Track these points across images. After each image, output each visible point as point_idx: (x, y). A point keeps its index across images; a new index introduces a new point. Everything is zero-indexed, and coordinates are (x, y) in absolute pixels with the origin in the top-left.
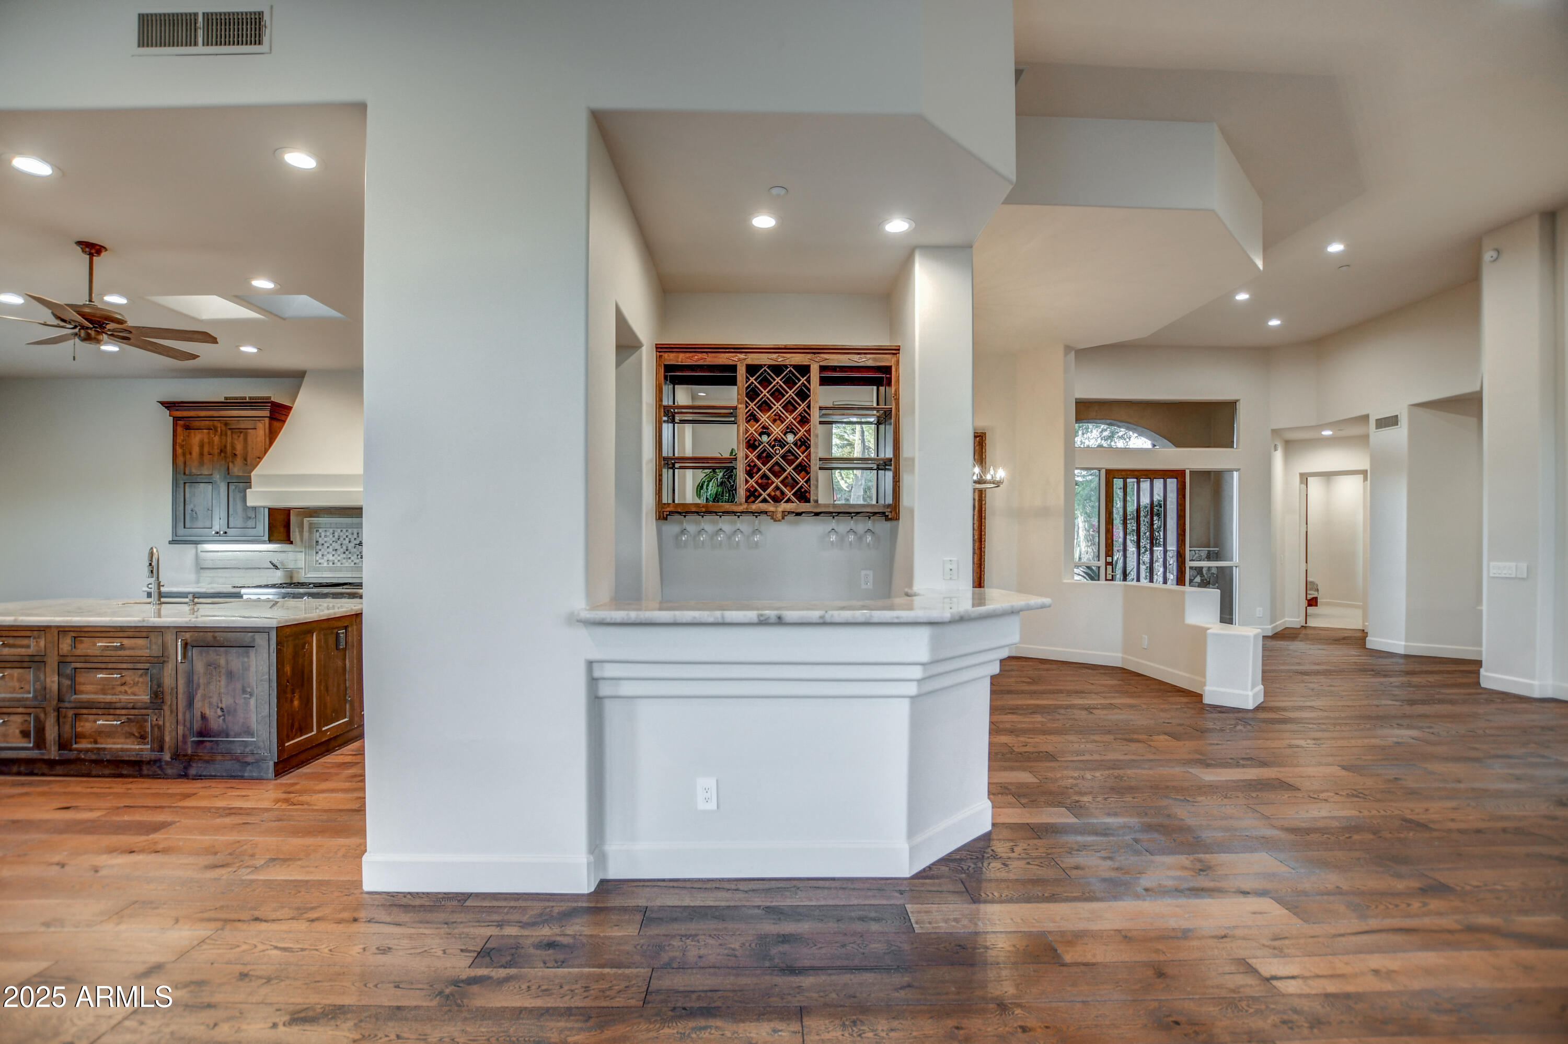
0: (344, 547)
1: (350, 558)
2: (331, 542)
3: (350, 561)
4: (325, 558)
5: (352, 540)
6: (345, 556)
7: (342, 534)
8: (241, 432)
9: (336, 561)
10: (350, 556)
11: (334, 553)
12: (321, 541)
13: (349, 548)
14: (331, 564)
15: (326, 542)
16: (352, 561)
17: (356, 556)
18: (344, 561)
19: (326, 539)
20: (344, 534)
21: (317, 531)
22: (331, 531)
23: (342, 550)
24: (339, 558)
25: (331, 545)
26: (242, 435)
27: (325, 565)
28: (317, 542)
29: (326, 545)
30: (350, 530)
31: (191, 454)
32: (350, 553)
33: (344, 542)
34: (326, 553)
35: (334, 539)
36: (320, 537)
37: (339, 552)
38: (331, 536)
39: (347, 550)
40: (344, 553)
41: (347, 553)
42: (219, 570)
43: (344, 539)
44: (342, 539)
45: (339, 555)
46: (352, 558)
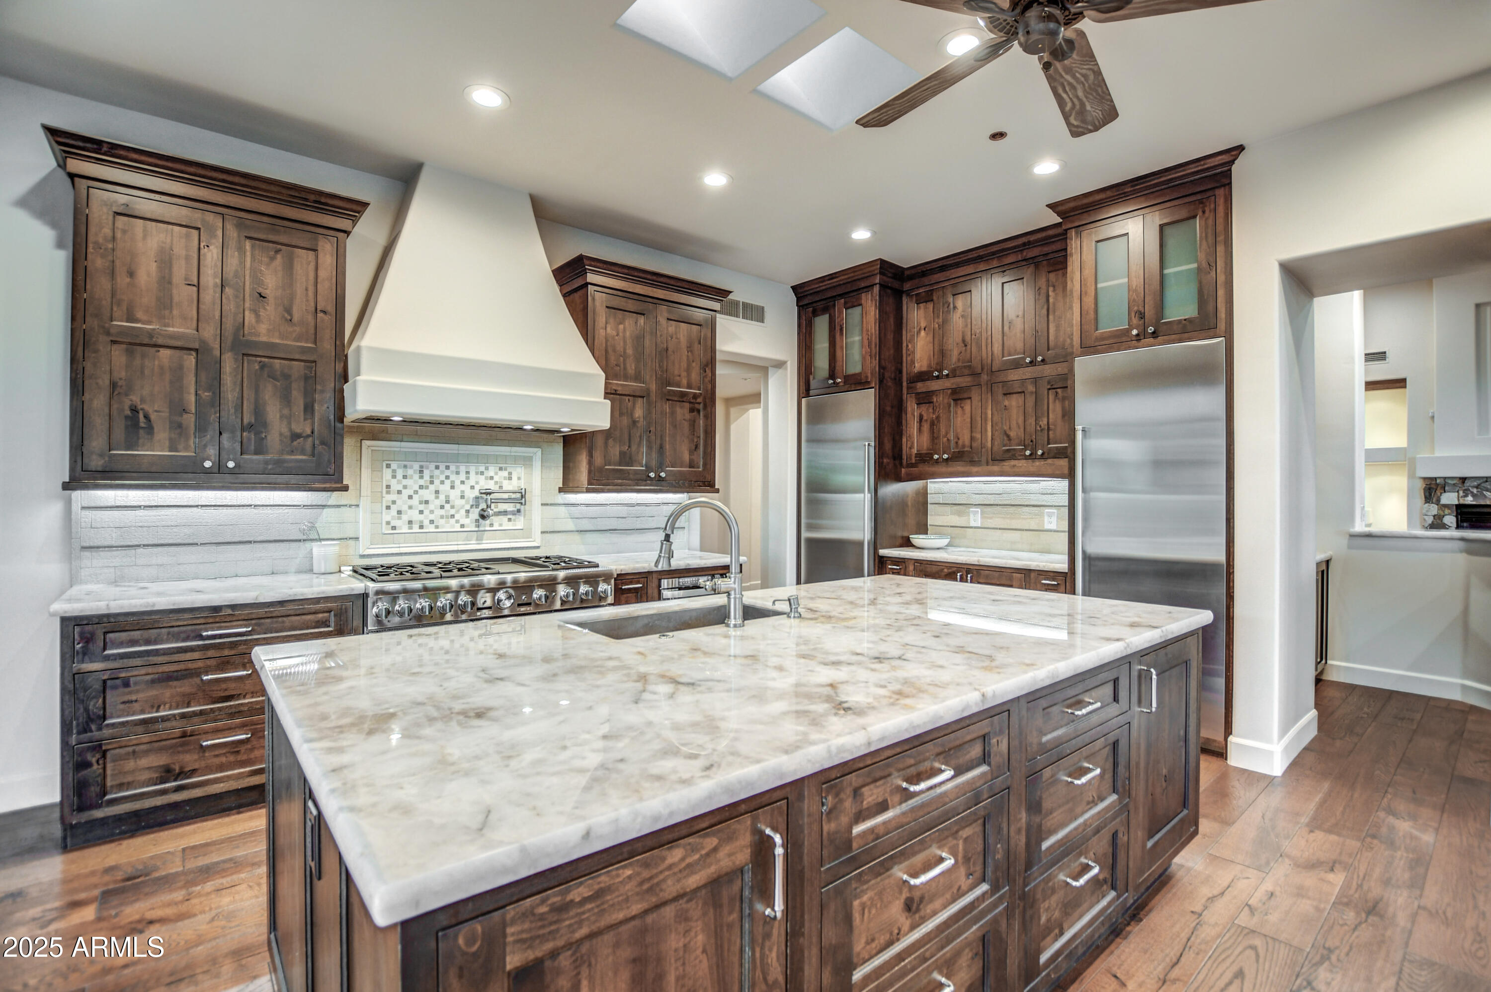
0: (442, 497)
1: (453, 516)
2: (416, 488)
3: (452, 521)
4: (405, 518)
5: (457, 483)
6: (442, 512)
7: (437, 472)
8: (277, 251)
9: (426, 523)
10: (453, 512)
11: (422, 507)
12: (395, 486)
13: (451, 498)
14: (416, 529)
15: (405, 487)
16: (457, 521)
17: (463, 512)
18: (442, 522)
19: (405, 482)
20: (442, 472)
21: (388, 466)
22: (416, 466)
23: (438, 502)
24: (432, 517)
25: (416, 492)
26: (279, 256)
27: (405, 529)
28: (388, 487)
29: (406, 493)
30: (453, 467)
31: (131, 274)
32: (452, 507)
33: (442, 488)
34: (404, 508)
35: (422, 482)
36: (394, 477)
37: (431, 506)
38: (416, 476)
39: (448, 502)
40: (442, 507)
41: (447, 506)
42: (140, 551)
43: (442, 482)
44: (437, 482)
45: (432, 512)
46: (457, 517)
